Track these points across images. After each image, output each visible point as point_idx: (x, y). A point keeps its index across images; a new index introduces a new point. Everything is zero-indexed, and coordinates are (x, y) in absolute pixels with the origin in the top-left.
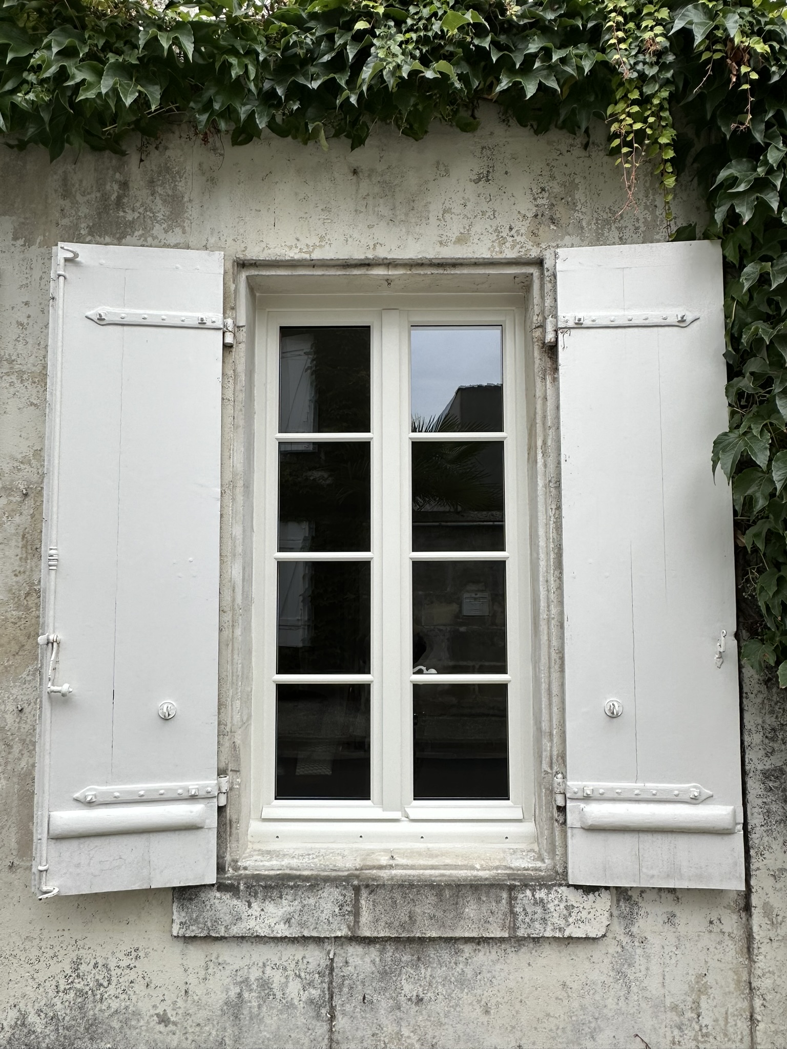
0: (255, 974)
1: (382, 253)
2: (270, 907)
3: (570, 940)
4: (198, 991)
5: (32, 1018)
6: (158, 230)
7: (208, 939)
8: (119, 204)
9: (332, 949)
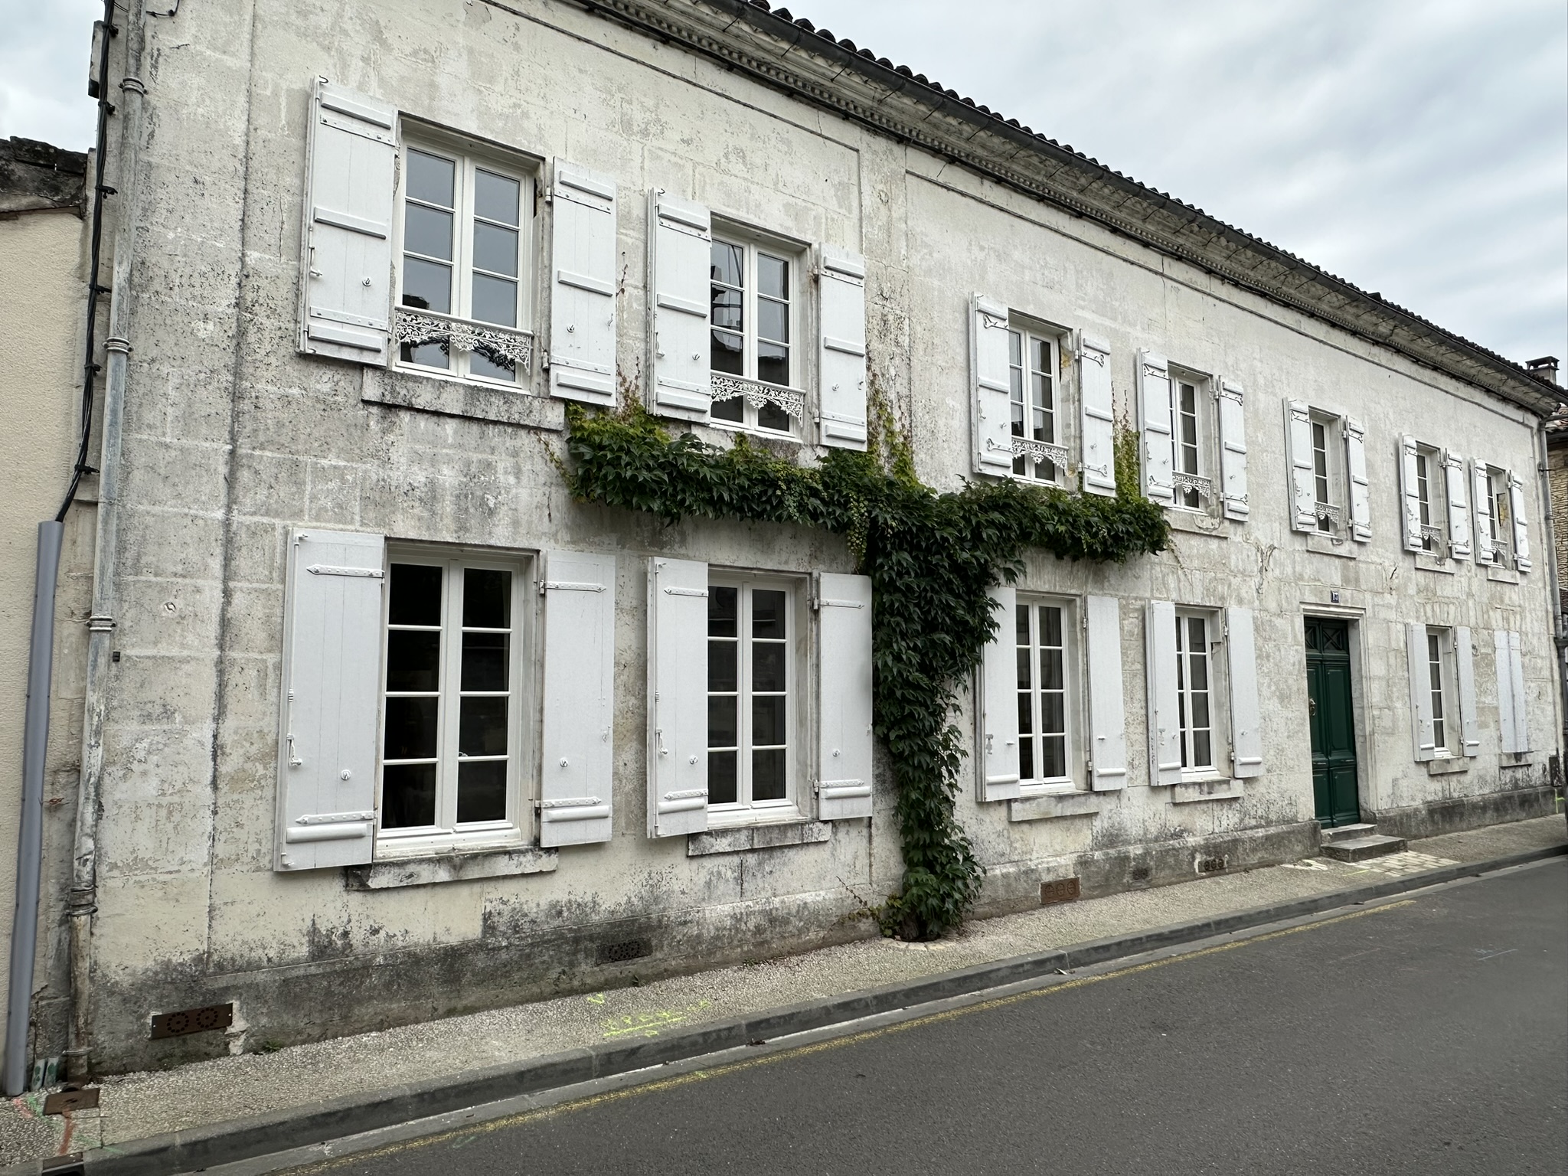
0: (715, 870)
1: (759, 566)
2: (723, 840)
3: (820, 842)
4: (695, 879)
5: (633, 899)
6: (676, 546)
7: (702, 856)
8: (660, 533)
9: (742, 856)
